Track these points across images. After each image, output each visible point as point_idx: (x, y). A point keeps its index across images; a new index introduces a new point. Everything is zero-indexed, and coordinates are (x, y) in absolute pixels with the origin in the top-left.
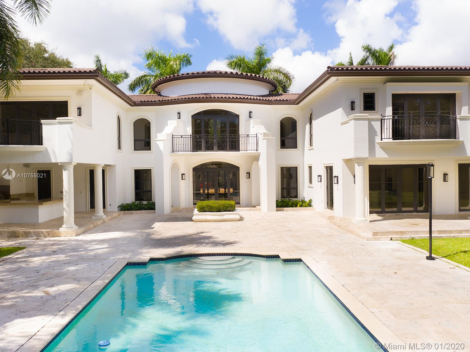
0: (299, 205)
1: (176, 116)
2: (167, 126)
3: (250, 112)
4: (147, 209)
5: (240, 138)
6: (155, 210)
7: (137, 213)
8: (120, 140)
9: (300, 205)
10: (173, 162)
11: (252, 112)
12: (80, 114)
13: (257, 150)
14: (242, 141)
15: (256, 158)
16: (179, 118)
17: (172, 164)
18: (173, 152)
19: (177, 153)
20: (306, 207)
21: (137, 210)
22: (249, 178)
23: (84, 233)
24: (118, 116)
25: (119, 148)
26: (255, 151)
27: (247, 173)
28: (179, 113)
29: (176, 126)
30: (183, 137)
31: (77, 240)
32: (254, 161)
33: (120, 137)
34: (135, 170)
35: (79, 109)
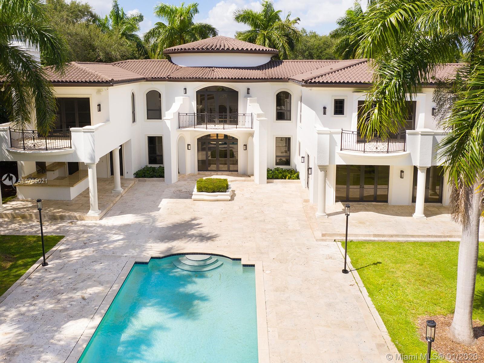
0: (287, 177)
1: (183, 91)
2: (175, 102)
3: (248, 89)
4: (158, 177)
5: (239, 116)
6: (164, 178)
7: (149, 181)
8: (134, 114)
9: (289, 177)
10: (180, 136)
11: (250, 89)
12: (100, 110)
13: (252, 128)
14: (240, 119)
15: (252, 135)
16: (186, 93)
17: (179, 137)
18: (179, 128)
19: (183, 129)
20: (293, 179)
21: (150, 177)
22: (246, 149)
23: (105, 215)
24: (133, 93)
25: (134, 121)
26: (251, 129)
27: (244, 145)
28: (185, 89)
29: (182, 103)
30: (188, 114)
31: (101, 226)
32: (249, 136)
33: (134, 111)
34: (148, 137)
35: (99, 105)
